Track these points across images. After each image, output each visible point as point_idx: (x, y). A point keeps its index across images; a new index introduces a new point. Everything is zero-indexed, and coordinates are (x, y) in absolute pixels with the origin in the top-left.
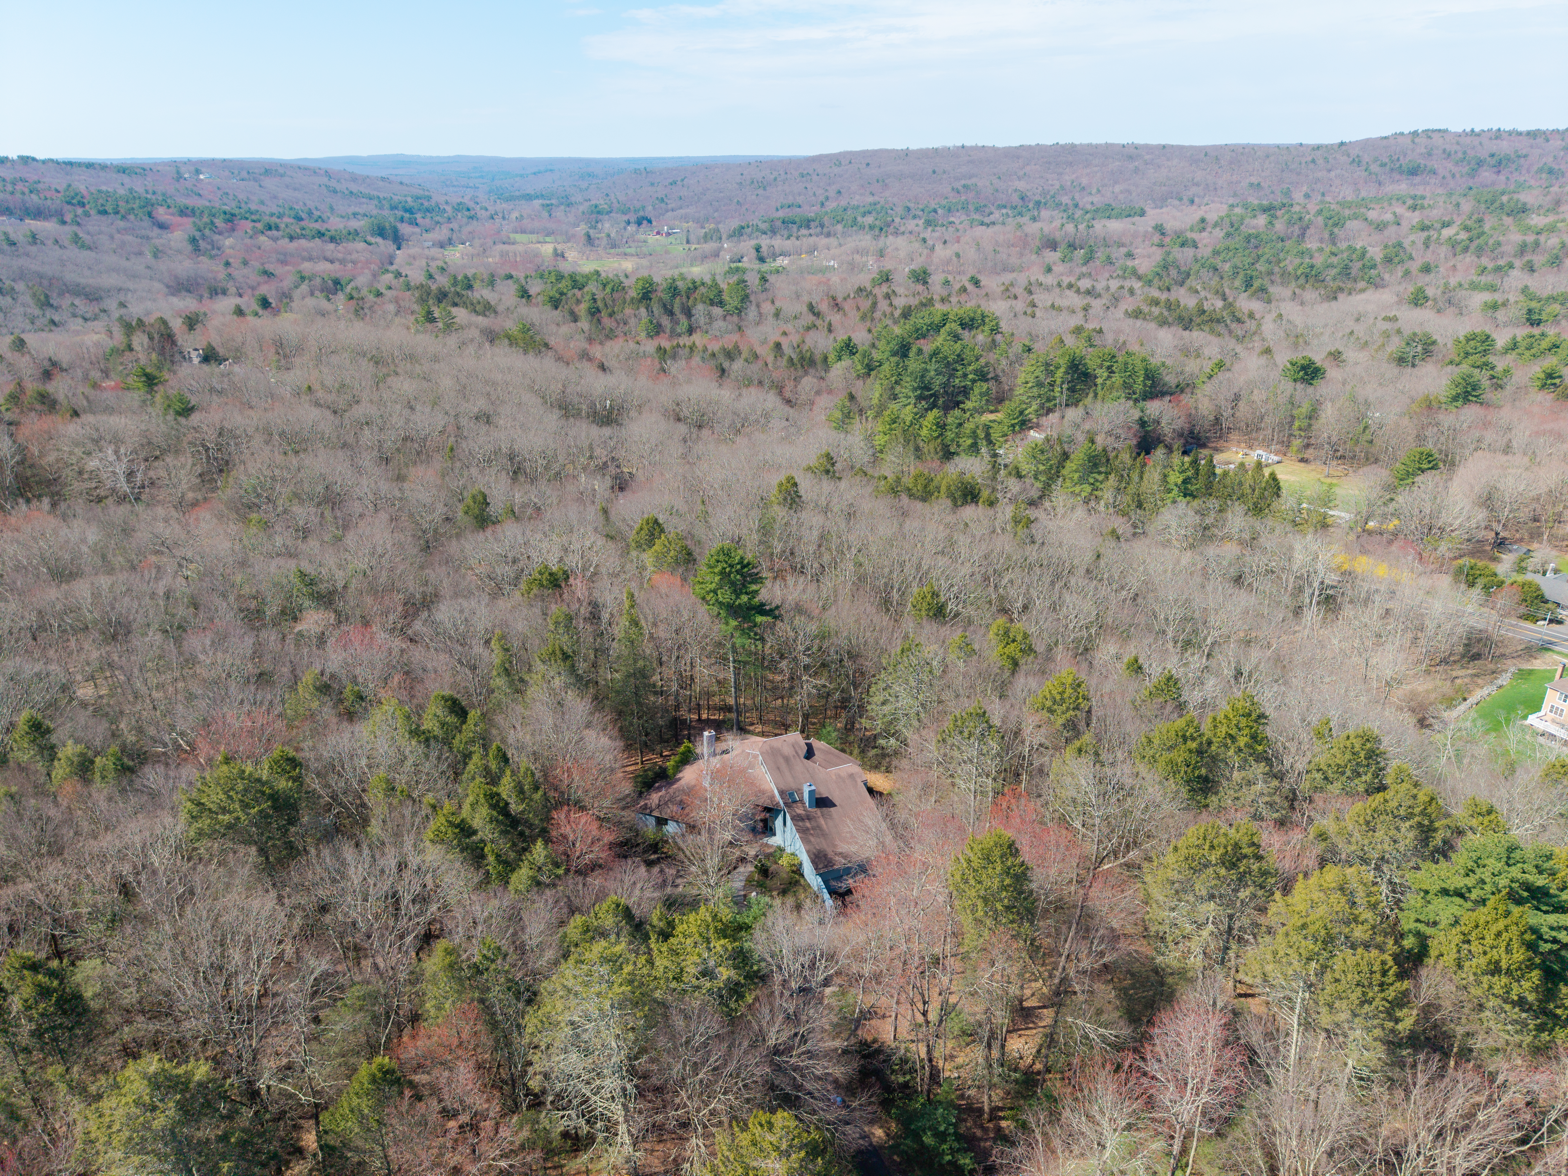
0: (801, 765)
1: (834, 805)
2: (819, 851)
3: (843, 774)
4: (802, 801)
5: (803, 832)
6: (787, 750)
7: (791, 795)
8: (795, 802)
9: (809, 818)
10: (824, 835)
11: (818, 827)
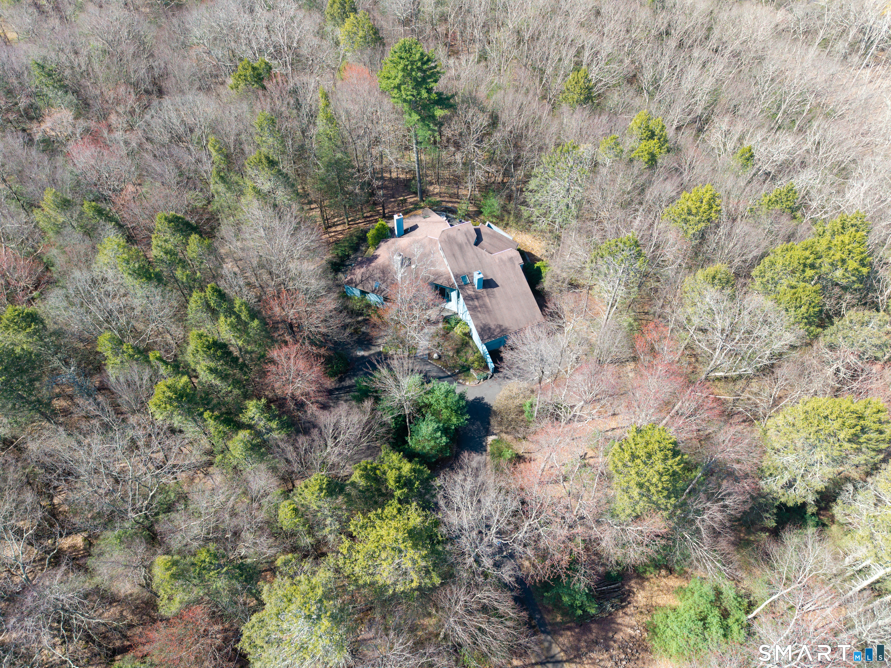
0: (472, 251)
1: (497, 286)
2: (485, 325)
3: (505, 258)
4: (472, 283)
5: (472, 309)
6: (461, 239)
7: (464, 278)
8: (466, 284)
9: (477, 298)
10: (489, 311)
11: (484, 305)
